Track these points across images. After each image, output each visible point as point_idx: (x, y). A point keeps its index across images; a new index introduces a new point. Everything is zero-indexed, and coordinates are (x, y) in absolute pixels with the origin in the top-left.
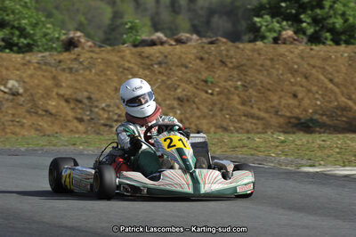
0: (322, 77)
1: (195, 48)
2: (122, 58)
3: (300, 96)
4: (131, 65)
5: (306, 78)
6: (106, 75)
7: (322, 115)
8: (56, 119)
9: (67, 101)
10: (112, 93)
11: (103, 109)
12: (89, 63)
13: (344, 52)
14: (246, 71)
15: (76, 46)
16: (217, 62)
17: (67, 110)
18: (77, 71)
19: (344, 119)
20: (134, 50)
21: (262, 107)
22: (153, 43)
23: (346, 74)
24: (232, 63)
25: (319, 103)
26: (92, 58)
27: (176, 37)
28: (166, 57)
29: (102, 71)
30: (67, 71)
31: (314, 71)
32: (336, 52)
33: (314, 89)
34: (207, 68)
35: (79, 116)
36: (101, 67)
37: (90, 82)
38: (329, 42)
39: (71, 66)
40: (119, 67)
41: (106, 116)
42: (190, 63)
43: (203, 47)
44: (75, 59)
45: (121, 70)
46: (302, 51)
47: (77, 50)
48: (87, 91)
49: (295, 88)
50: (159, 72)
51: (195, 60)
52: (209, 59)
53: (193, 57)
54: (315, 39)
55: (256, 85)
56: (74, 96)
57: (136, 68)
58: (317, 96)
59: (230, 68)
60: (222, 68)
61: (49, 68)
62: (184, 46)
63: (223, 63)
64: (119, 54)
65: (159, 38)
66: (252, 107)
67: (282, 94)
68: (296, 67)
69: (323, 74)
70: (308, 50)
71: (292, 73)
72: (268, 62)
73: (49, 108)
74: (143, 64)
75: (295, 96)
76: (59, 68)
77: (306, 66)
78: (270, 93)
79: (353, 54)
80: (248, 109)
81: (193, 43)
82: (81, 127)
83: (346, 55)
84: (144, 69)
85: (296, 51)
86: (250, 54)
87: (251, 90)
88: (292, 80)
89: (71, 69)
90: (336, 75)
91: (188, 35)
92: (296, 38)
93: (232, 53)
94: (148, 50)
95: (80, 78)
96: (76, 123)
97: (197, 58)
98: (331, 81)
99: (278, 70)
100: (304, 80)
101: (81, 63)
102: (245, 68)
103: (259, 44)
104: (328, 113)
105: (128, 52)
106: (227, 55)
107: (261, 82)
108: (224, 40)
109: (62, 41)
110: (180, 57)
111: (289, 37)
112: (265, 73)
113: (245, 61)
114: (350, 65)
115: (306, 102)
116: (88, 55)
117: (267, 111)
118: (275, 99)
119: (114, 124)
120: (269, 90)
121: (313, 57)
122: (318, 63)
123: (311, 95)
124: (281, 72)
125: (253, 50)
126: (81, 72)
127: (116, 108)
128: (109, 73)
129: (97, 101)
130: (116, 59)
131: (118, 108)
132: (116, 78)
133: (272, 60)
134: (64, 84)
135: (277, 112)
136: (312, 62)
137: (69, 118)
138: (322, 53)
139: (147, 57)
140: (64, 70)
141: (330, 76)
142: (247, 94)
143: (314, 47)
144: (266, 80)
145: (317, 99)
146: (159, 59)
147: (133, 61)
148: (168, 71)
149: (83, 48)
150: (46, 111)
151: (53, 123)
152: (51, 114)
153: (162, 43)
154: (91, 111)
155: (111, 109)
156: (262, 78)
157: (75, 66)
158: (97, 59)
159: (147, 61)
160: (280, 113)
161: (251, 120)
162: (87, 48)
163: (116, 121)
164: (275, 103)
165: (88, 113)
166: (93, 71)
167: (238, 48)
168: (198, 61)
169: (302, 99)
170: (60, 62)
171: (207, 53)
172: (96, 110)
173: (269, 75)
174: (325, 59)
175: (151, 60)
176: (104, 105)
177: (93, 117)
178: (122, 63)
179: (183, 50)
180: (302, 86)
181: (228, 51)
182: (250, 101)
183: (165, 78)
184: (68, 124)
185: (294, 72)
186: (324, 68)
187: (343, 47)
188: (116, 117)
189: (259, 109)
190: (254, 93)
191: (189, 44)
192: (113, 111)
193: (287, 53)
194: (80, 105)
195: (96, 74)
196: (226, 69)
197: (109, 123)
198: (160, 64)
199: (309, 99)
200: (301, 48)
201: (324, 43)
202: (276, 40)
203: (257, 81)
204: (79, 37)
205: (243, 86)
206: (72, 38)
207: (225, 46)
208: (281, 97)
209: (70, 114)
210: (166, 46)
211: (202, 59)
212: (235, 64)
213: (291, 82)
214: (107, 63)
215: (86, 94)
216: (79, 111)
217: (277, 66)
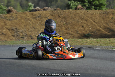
0: (91, 20)
1: (50, 11)
2: (26, 15)
3: (84, 27)
4: (29, 18)
5: (86, 21)
6: (21, 21)
7: (92, 33)
8: (6, 36)
9: (9, 30)
10: (24, 27)
11: (21, 32)
12: (16, 17)
13: (98, 12)
14: (67, 19)
15: (11, 12)
16: (57, 16)
17: (9, 33)
18: (12, 20)
19: (99, 34)
20: (30, 13)
21: (72, 30)
22: (36, 10)
23: (99, 19)
24: (62, 16)
25: (90, 29)
26: (16, 16)
27: (43, 8)
28: (41, 15)
29: (20, 20)
30: (9, 20)
31: (89, 18)
32: (95, 12)
33: (89, 24)
34: (54, 18)
35: (13, 35)
36: (20, 18)
37: (16, 23)
38: (93, 9)
39: (10, 18)
40: (26, 18)
41: (22, 34)
42: (48, 17)
43: (52, 11)
44: (11, 16)
45: (26, 19)
46: (85, 12)
47: (11, 13)
48: (15, 26)
49: (83, 24)
50: (39, 20)
51: (50, 16)
52: (54, 15)
53: (49, 15)
54: (88, 8)
55: (70, 23)
56: (11, 28)
57: (31, 19)
58: (90, 27)
59: (61, 18)
60: (59, 18)
61: (3, 19)
62: (46, 11)
63: (59, 16)
64: (25, 14)
65: (38, 9)
66: (69, 30)
67: (79, 26)
68: (83, 17)
69: (92, 19)
70: (86, 12)
71: (81, 19)
72: (74, 16)
73: (3, 32)
74: (33, 17)
75: (83, 27)
76: (6, 19)
77: (86, 17)
78: (75, 26)
79: (101, 13)
80: (68, 31)
81: (49, 10)
82: (14, 38)
83: (99, 13)
84: (34, 19)
85: (83, 12)
86: (68, 13)
87: (68, 25)
88: (82, 22)
89: (10, 19)
90: (96, 19)
91: (47, 8)
92: (82, 8)
93: (62, 13)
94: (34, 13)
95: (13, 22)
96: (12, 37)
97: (51, 15)
98: (94, 21)
99: (77, 18)
100: (86, 22)
101: (13, 17)
102: (66, 18)
103: (71, 10)
104: (94, 32)
105: (28, 13)
106: (60, 14)
107: (72, 22)
108: (59, 9)
109: (7, 10)
110: (45, 15)
111: (80, 8)
112: (73, 19)
113: (66, 16)
114: (100, 16)
115: (87, 28)
116: (15, 15)
117: (74, 32)
118: (76, 28)
119: (25, 37)
120: (74, 25)
121: (88, 14)
122: (90, 16)
123: (88, 26)
124: (78, 19)
125: (69, 12)
126: (13, 20)
127: (25, 32)
128: (22, 20)
129: (19, 29)
130: (24, 16)
131: (26, 32)
132: (24, 22)
133: (75, 15)
134: (8, 24)
135: (77, 32)
136: (88, 16)
137: (10, 35)
138: (91, 12)
139: (35, 15)
140: (7, 20)
141: (94, 20)
142: (67, 26)
143: (88, 11)
144: (73, 22)
145: (90, 28)
146: (38, 16)
147: (30, 16)
148: (41, 19)
149: (13, 12)
150: (2, 33)
151: (5, 37)
152: (4, 34)
153: (39, 10)
154: (17, 33)
155: (23, 32)
156: (72, 21)
157: (11, 18)
158: (18, 16)
159: (34, 16)
160: (78, 32)
161: (69, 35)
162: (14, 12)
163: (25, 36)
164: (77, 29)
165: (16, 34)
166: (17, 20)
167: (64, 11)
168: (51, 16)
169: (85, 28)
170: (6, 17)
171: (54, 13)
172: (19, 32)
173: (74, 20)
174: (92, 15)
175: (36, 16)
176: (21, 31)
177: (18, 35)
178: (26, 17)
179: (46, 12)
180: (85, 23)
181: (60, 12)
182: (68, 29)
183: (40, 22)
184: (10, 37)
185: (82, 19)
186: (92, 17)
187: (97, 11)
188: (25, 35)
189: (71, 31)
190: (70, 26)
191: (48, 10)
192: (24, 33)
193: (80, 13)
194: (13, 31)
195: (18, 21)
196: (60, 18)
197: (23, 37)
198: (39, 17)
199: (88, 27)
200: (84, 11)
201: (91, 9)
202: (76, 9)
203: (71, 22)
204: (12, 9)
205: (66, 24)
206: (10, 9)
207: (59, 11)
208: (78, 27)
209: (10, 34)
210: (41, 11)
211: (52, 15)
212: (63, 17)
213: (81, 22)
214: (22, 17)
215: (15, 27)
216: (13, 33)
217: (77, 17)
